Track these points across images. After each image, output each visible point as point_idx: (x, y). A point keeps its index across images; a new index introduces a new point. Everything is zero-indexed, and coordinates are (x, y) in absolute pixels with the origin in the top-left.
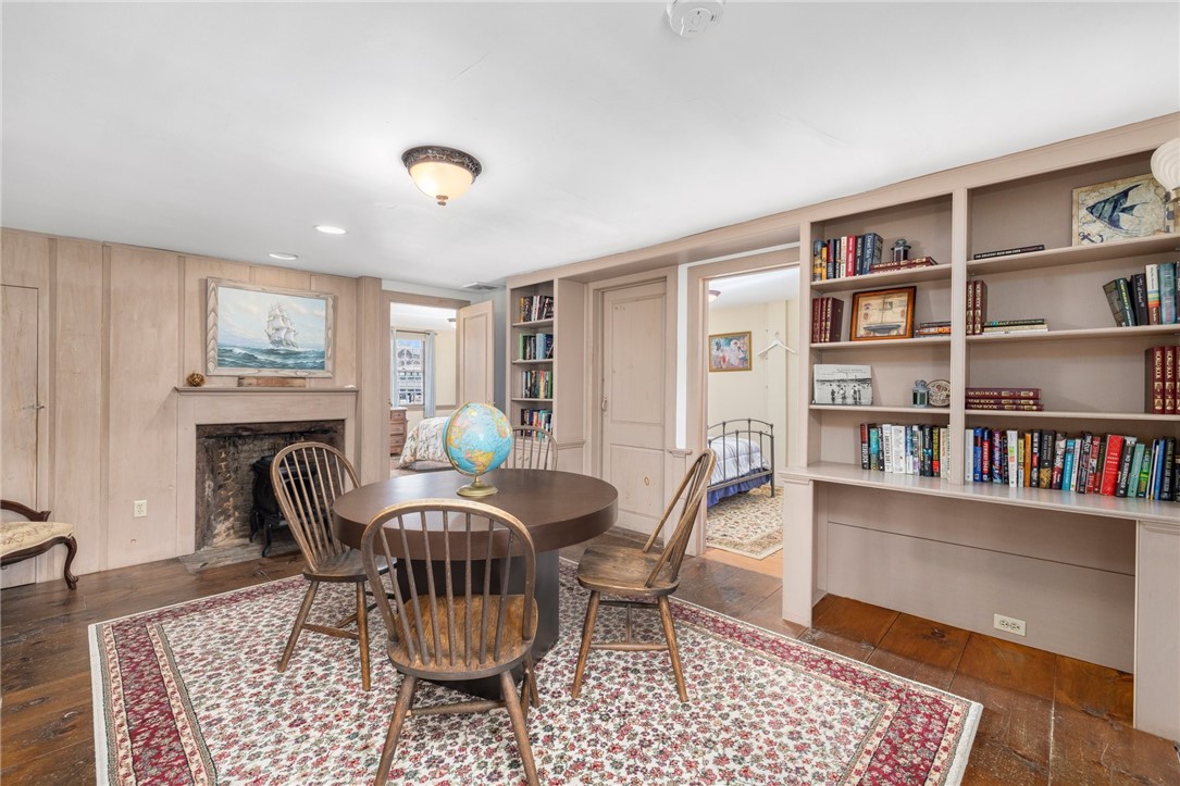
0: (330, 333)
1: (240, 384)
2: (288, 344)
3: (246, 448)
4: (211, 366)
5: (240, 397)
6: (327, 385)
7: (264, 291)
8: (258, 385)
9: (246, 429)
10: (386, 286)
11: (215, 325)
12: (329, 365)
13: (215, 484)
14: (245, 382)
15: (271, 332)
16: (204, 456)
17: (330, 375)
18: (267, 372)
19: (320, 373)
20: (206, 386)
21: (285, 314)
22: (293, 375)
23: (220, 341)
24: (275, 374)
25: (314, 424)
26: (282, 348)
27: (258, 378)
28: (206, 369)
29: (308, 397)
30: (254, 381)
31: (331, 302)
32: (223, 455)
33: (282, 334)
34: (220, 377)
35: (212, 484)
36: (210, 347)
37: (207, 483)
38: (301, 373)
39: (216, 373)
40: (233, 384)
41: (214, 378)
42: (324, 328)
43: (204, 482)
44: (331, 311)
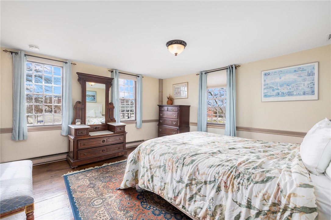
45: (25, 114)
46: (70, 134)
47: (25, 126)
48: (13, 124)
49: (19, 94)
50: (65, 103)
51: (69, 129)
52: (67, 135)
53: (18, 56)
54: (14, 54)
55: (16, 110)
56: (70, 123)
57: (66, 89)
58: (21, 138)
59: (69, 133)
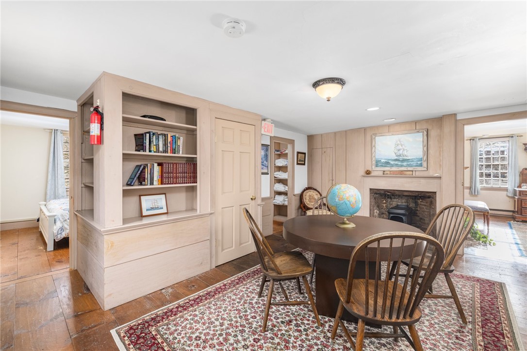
0: (425, 148)
1: (384, 174)
2: (403, 156)
3: (395, 200)
4: (373, 167)
5: (384, 179)
6: (426, 174)
7: (393, 135)
8: (390, 174)
9: (389, 192)
10: (459, 117)
11: (375, 151)
12: (425, 164)
13: (380, 212)
14: (385, 173)
15: (396, 151)
16: (373, 200)
17: (425, 169)
18: (394, 169)
19: (420, 168)
20: (372, 174)
21: (402, 143)
22: (406, 169)
23: (377, 157)
24: (398, 170)
25: (420, 193)
26: (401, 158)
27: (390, 171)
28: (372, 168)
29: (414, 180)
30: (389, 173)
31: (425, 133)
32: (384, 201)
33: (401, 152)
34: (377, 171)
35: (378, 212)
36: (373, 160)
37: (375, 211)
38: (410, 169)
39: (375, 169)
40: (381, 174)
41: (375, 172)
42: (422, 147)
43: (374, 210)
44: (425, 137)
45: (478, 178)
46: (516, 196)
47: (479, 186)
48: (471, 184)
49: (475, 165)
50: (511, 170)
51: (515, 191)
52: (513, 196)
53: (474, 141)
54: (472, 141)
55: (473, 175)
56: (516, 186)
57: (512, 158)
58: (476, 194)
59: (515, 194)
